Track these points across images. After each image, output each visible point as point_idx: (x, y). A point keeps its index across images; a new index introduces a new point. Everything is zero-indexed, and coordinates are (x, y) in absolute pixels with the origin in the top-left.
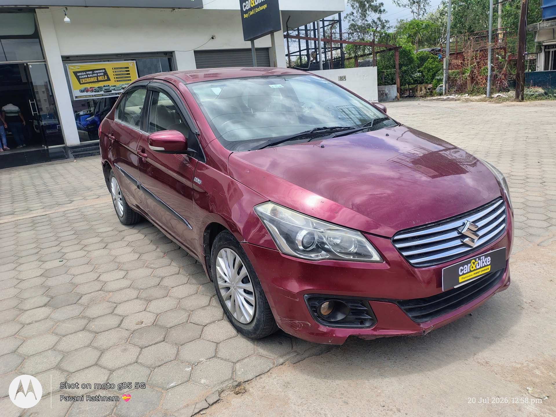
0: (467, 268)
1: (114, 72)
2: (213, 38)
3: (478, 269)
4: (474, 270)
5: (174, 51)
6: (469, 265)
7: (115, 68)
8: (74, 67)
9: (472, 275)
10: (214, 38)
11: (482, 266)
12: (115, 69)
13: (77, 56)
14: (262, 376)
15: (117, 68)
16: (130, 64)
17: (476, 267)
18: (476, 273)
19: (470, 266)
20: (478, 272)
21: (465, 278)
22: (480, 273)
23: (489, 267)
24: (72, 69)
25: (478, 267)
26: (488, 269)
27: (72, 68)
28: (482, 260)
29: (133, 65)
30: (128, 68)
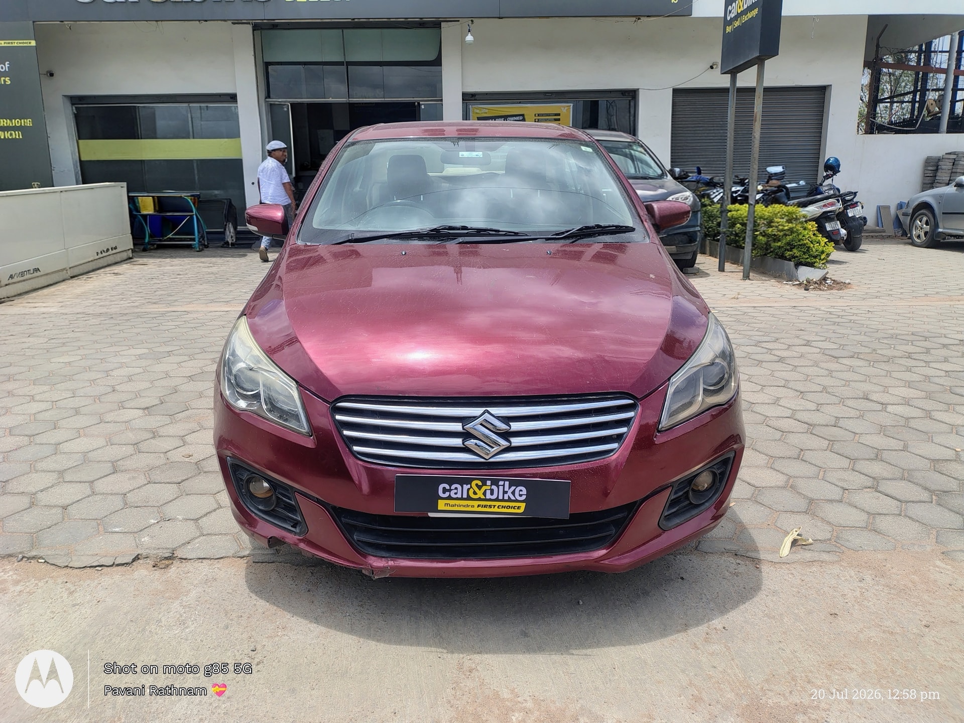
0: (458, 490)
1: (537, 120)
2: (712, 67)
3: (490, 500)
4: (479, 499)
5: (638, 89)
6: (465, 486)
7: (538, 114)
8: (481, 110)
9: (473, 506)
10: (714, 67)
11: (501, 497)
12: (538, 116)
13: (487, 94)
14: (204, 561)
15: (542, 115)
16: (563, 109)
17: (485, 494)
18: (485, 506)
19: (468, 490)
20: (490, 506)
21: (453, 506)
22: (496, 510)
23: (523, 505)
24: (476, 113)
25: (488, 496)
26: (519, 508)
27: (478, 111)
28: (501, 488)
29: (568, 110)
30: (559, 115)
